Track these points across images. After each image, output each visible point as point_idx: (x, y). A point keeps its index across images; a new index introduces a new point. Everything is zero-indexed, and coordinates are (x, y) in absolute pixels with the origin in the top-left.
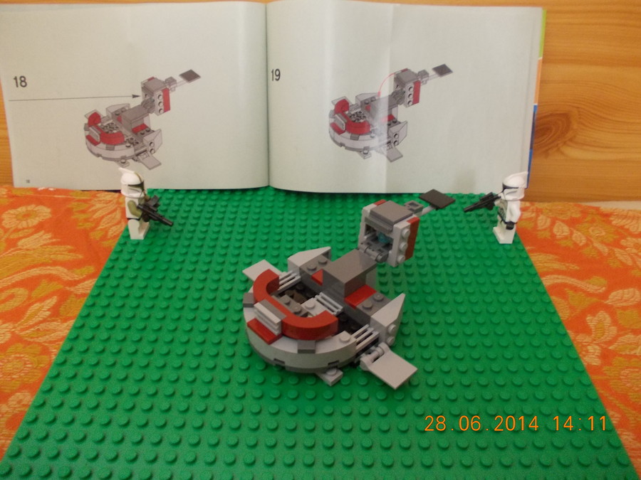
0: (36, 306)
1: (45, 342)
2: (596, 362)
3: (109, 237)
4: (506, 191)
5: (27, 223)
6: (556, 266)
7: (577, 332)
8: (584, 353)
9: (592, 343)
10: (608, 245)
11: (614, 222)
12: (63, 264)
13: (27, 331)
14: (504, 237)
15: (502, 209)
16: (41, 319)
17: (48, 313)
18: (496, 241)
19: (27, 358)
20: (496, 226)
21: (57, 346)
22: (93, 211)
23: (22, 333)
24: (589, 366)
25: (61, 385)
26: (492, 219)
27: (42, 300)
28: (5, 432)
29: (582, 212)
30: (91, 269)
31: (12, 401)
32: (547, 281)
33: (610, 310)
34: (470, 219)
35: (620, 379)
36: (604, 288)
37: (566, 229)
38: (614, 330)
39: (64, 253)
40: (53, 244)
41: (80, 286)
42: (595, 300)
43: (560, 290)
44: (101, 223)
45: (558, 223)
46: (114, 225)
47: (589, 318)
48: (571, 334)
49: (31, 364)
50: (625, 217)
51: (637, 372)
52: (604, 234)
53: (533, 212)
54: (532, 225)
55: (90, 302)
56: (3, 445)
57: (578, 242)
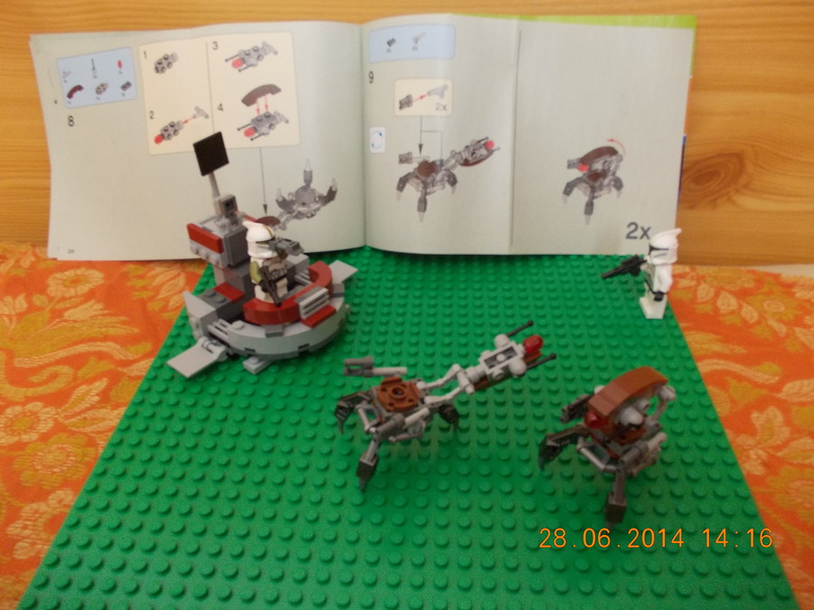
0: (84, 388)
1: (92, 432)
2: (758, 470)
3: (169, 309)
4: (654, 253)
5: (76, 291)
6: (717, 347)
7: (738, 432)
8: (744, 458)
9: (755, 446)
10: (786, 323)
11: (798, 295)
12: (115, 339)
13: (73, 420)
14: (652, 310)
15: (649, 275)
16: (88, 406)
17: (96, 398)
18: (643, 315)
19: (70, 448)
20: (643, 296)
21: (105, 438)
22: (152, 277)
23: (67, 422)
24: (750, 475)
25: (108, 483)
26: (640, 287)
27: (90, 381)
28: (43, 535)
29: (756, 281)
30: (147, 347)
31: (53, 499)
32: (704, 367)
33: (784, 407)
34: (612, 287)
35: (787, 493)
36: (777, 378)
37: (733, 302)
38: (786, 432)
39: (116, 325)
40: (103, 315)
41: (134, 367)
42: (764, 392)
43: (719, 378)
44: (161, 292)
45: (724, 294)
46: (175, 294)
47: (754, 415)
48: (729, 434)
49: (75, 456)
50: (812, 288)
51: (811, 485)
52: (783, 309)
53: (693, 279)
54: (690, 296)
55: (146, 386)
56: (40, 552)
57: (748, 318)
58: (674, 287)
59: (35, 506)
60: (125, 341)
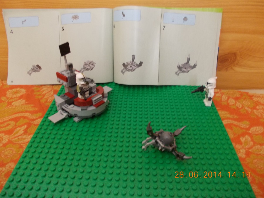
0: (18, 129)
1: (21, 143)
2: (243, 156)
3: (48, 102)
4: (208, 85)
5: (16, 96)
6: (229, 116)
7: (236, 144)
8: (238, 152)
9: (242, 148)
10: (251, 108)
11: (254, 99)
12: (30, 112)
13: (15, 139)
14: (208, 103)
15: (207, 92)
16: (20, 134)
17: (23, 132)
18: (205, 105)
19: (14, 149)
21: (26, 145)
22: (42, 91)
23: (13, 140)
24: (240, 158)
25: (27, 160)
26: (203, 96)
27: (21, 126)
28: (4, 178)
29: (241, 95)
30: (41, 114)
31: (7, 166)
32: (225, 122)
33: (251, 135)
34: (194, 96)
35: (253, 163)
36: (248, 126)
37: (234, 101)
38: (252, 144)
39: (30, 107)
40: (26, 104)
41: (36, 121)
42: (244, 131)
43: (230, 126)
44: (45, 96)
45: (230, 99)
46: (50, 97)
48: (233, 144)
49: (15, 152)
50: (259, 97)
52: (249, 104)
53: (220, 94)
54: (220, 99)
55: (40, 127)
56: (3, 184)
57: (238, 107)
58: (214, 96)
60: (32, 113)
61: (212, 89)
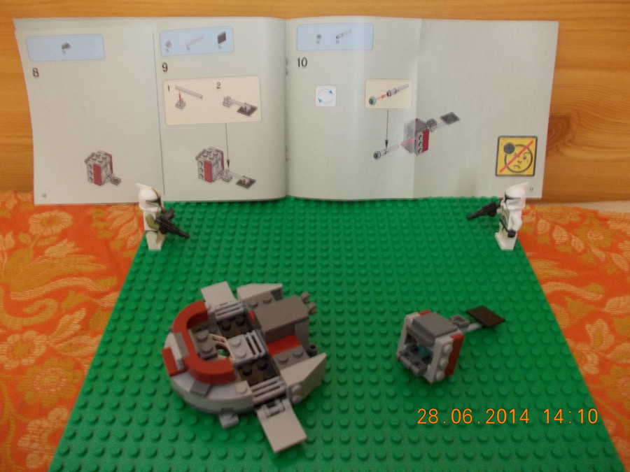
0: (67, 318)
1: (78, 357)
2: (594, 371)
3: (128, 248)
4: (508, 201)
5: (52, 230)
6: (556, 272)
7: (577, 341)
8: (582, 361)
9: (591, 351)
10: (604, 250)
11: (611, 226)
12: (88, 275)
13: (61, 345)
14: (506, 244)
15: (504, 217)
16: (73, 333)
17: (78, 327)
18: (498, 247)
19: (62, 372)
20: (498, 232)
21: (88, 362)
22: (111, 219)
23: (57, 347)
24: (588, 375)
25: (95, 400)
26: (495, 224)
27: (71, 311)
28: (48, 447)
29: (580, 216)
30: (114, 280)
31: (52, 415)
32: (548, 289)
33: (608, 318)
34: (473, 225)
35: (616, 388)
36: (601, 296)
37: (565, 233)
38: (611, 338)
39: (87, 264)
40: (76, 253)
41: (105, 298)
42: (593, 307)
43: (559, 297)
44: (120, 233)
45: (557, 228)
46: (132, 235)
47: (588, 326)
48: (570, 343)
49: (66, 378)
50: (622, 220)
52: (601, 238)
53: (533, 215)
54: (532, 229)
55: (116, 316)
56: (47, 462)
57: (577, 248)
59: (38, 422)
60: (95, 276)
61: (516, 210)
